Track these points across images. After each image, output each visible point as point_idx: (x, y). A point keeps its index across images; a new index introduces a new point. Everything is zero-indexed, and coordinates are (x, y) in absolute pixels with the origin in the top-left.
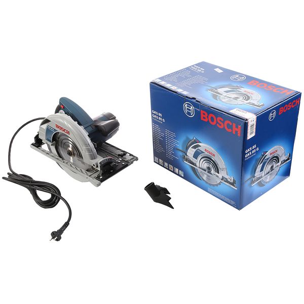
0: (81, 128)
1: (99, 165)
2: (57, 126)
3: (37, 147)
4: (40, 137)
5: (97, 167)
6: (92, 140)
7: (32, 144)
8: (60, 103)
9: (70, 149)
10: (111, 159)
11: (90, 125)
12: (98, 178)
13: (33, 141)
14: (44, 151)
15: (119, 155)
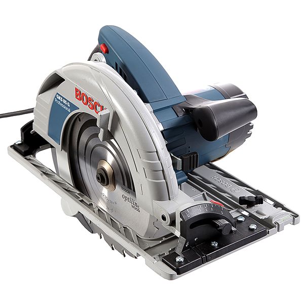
0: (146, 109)
1: (178, 220)
2: (80, 95)
3: (25, 154)
4: (36, 128)
5: (173, 223)
6: (170, 148)
7: (14, 147)
8: (101, 39)
9: (107, 167)
10: (215, 207)
11: (172, 107)
12: (169, 260)
13: (17, 138)
14: (38, 166)
15: (243, 201)
